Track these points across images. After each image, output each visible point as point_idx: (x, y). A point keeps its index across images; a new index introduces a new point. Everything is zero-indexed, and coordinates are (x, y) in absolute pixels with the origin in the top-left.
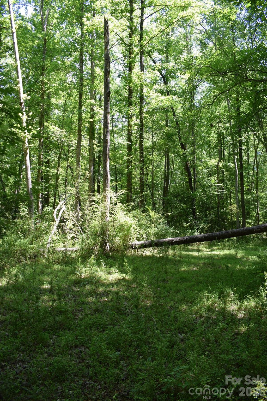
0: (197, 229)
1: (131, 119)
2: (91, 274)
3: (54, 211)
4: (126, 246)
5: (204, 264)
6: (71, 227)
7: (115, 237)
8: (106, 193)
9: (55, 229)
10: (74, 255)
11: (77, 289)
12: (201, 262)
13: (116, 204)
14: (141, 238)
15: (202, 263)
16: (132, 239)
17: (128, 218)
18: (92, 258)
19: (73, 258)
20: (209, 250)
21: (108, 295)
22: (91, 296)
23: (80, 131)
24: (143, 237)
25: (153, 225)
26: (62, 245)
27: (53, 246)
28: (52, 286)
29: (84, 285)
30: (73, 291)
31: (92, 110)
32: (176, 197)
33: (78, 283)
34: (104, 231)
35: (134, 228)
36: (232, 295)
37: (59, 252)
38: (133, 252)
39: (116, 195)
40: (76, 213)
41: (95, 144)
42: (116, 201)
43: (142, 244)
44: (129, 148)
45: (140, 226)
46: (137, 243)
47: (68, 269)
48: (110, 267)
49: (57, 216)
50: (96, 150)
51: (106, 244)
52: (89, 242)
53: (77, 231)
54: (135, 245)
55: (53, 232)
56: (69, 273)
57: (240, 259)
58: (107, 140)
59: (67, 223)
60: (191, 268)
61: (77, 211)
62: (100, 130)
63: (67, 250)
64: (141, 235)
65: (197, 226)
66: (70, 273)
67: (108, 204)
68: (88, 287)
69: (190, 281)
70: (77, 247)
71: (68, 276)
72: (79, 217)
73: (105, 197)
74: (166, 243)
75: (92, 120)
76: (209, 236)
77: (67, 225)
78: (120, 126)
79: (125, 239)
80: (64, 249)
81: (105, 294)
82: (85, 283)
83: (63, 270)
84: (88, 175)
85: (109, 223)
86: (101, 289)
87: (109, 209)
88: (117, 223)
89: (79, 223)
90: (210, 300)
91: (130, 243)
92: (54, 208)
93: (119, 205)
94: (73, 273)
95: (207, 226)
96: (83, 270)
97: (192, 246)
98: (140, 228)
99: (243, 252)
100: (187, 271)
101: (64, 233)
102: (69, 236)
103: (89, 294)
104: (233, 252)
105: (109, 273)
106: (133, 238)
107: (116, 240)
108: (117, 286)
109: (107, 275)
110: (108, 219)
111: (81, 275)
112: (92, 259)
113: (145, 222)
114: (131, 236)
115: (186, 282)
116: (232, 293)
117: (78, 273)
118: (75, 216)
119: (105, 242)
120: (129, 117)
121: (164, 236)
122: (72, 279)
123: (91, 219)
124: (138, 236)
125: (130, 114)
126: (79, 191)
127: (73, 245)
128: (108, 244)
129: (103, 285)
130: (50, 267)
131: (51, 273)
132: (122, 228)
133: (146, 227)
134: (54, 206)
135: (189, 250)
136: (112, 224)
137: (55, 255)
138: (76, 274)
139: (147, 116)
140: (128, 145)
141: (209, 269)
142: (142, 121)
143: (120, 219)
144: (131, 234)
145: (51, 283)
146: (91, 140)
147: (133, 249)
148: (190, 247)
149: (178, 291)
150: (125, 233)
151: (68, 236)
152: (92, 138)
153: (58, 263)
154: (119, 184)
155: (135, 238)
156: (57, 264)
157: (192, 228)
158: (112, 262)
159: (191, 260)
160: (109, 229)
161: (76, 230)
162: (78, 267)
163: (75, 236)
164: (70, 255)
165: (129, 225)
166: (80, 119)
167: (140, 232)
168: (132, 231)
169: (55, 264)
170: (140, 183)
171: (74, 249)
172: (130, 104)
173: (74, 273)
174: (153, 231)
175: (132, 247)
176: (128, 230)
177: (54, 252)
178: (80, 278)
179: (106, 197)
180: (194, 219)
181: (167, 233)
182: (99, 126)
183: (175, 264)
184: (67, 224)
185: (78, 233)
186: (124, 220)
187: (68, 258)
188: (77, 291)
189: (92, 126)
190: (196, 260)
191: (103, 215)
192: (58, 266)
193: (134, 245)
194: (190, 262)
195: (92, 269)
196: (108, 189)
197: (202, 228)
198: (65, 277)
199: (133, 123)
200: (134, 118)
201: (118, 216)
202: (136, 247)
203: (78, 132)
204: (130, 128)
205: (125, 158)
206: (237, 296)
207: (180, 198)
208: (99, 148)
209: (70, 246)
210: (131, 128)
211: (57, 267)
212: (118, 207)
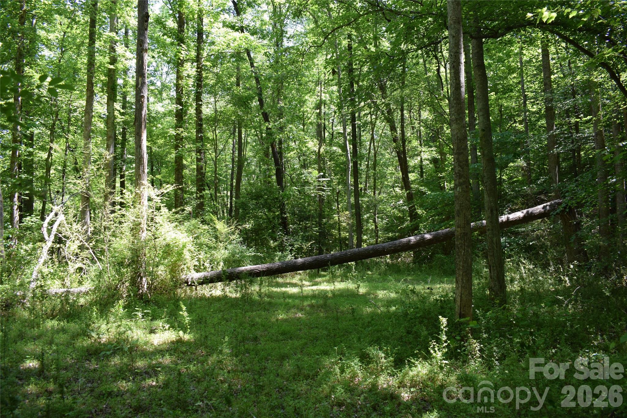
0: (291, 251)
1: (183, 66)
2: (119, 334)
3: (42, 224)
4: (177, 281)
5: (312, 306)
6: (75, 252)
7: (157, 266)
8: (141, 189)
9: (44, 255)
10: (82, 301)
11: (93, 365)
12: (306, 303)
13: (158, 209)
14: (202, 267)
15: (309, 305)
16: (186, 269)
17: (179, 232)
18: (120, 305)
19: (82, 306)
20: (311, 283)
21: (156, 374)
22: (123, 379)
23: (90, 85)
24: (206, 264)
25: (221, 245)
26: (58, 282)
27: (41, 286)
28: (42, 364)
29: (107, 357)
30: (87, 370)
31: (112, 49)
32: (255, 199)
33: (95, 354)
34: (138, 257)
35: (189, 250)
36: (383, 360)
37: (53, 296)
38: (188, 291)
39: (159, 192)
40: (83, 226)
41: (118, 110)
42: (159, 204)
43: (205, 277)
44: (180, 116)
45: (200, 246)
46: (196, 276)
47: (73, 326)
48: (151, 320)
49: (49, 231)
50: (118, 120)
51: (141, 278)
52: (110, 277)
53: (87, 258)
54: (192, 279)
55: (42, 261)
56: (75, 336)
57: (364, 295)
58: (143, 97)
59: (68, 243)
60: (291, 315)
61: (86, 223)
62: (125, 86)
63: (69, 292)
64: (202, 262)
65: (290, 245)
66: (78, 335)
67: (144, 208)
68: (116, 360)
69: (298, 338)
70: (87, 286)
71: (74, 340)
72: (90, 234)
73: (138, 196)
74: (246, 274)
75: (112, 67)
76: (316, 260)
77: (69, 247)
78: (159, 84)
79: (174, 269)
80: (63, 290)
81: (151, 372)
82: (108, 353)
83: (63, 330)
84: (108, 157)
85: (147, 241)
86: (140, 363)
87: (145, 217)
88: (160, 242)
89: (91, 244)
90: (348, 371)
91: (183, 277)
92: (43, 219)
93: (164, 210)
94: (85, 335)
95: (306, 246)
96: (104, 327)
97: (282, 277)
98: (199, 250)
99: (365, 284)
100: (285, 320)
101: (63, 262)
102: (72, 267)
103: (119, 374)
104: (350, 285)
105: (152, 331)
106: (188, 268)
107: (160, 272)
108: (171, 355)
109: (148, 335)
110: (144, 235)
111: (99, 338)
112: (119, 308)
113: (207, 240)
114: (185, 264)
115: (291, 338)
116: (383, 355)
117: (94, 334)
118: (83, 231)
119: (139, 275)
120: (178, 64)
121: (239, 263)
122: (83, 346)
123: (113, 236)
124: (197, 263)
125: (181, 58)
126: (90, 185)
127: (80, 283)
128: (144, 279)
129: (144, 354)
130: (38, 326)
131: (39, 337)
132: (168, 250)
133: (210, 248)
134: (43, 215)
135: (278, 285)
136: (152, 243)
137: (47, 303)
138: (90, 337)
139: (208, 64)
140: (177, 111)
141: (322, 315)
142: (201, 72)
143: (166, 235)
144: (185, 260)
145: (40, 357)
146: (111, 102)
147: (188, 285)
148: (280, 280)
149: (283, 357)
150: (175, 258)
151: (70, 267)
152: (112, 99)
153: (53, 317)
154: (157, 178)
155: (192, 268)
156: (51, 319)
157: (282, 248)
158: (154, 311)
159: (287, 300)
160: (147, 252)
161: (85, 256)
162: (94, 323)
163: (84, 267)
164: (75, 301)
165: (181, 246)
166: (91, 64)
167: (200, 257)
168: (187, 255)
169: (48, 318)
170: (197, 176)
171: (83, 289)
172: (181, 41)
173: (85, 333)
174: (222, 254)
175: (187, 282)
176: (180, 254)
177: (44, 295)
178: (100, 342)
179: (140, 197)
180: (285, 234)
181: (244, 257)
182: (124, 79)
183: (265, 309)
184: (67, 245)
185: (88, 262)
186: (173, 237)
187: (72, 306)
188: (95, 370)
189: (111, 78)
190: (297, 302)
191: (136, 229)
192: (53, 322)
193: (190, 280)
194: (288, 304)
195: (119, 326)
196: (143, 182)
197: (298, 249)
198: (67, 343)
199: (185, 74)
200: (188, 65)
201: (162, 230)
202: (194, 283)
203: (88, 86)
204: (180, 82)
205: (171, 132)
206: (391, 361)
207: (262, 201)
208: (123, 117)
209: (75, 284)
210: (182, 83)
211: (51, 324)
212: (161, 214)
